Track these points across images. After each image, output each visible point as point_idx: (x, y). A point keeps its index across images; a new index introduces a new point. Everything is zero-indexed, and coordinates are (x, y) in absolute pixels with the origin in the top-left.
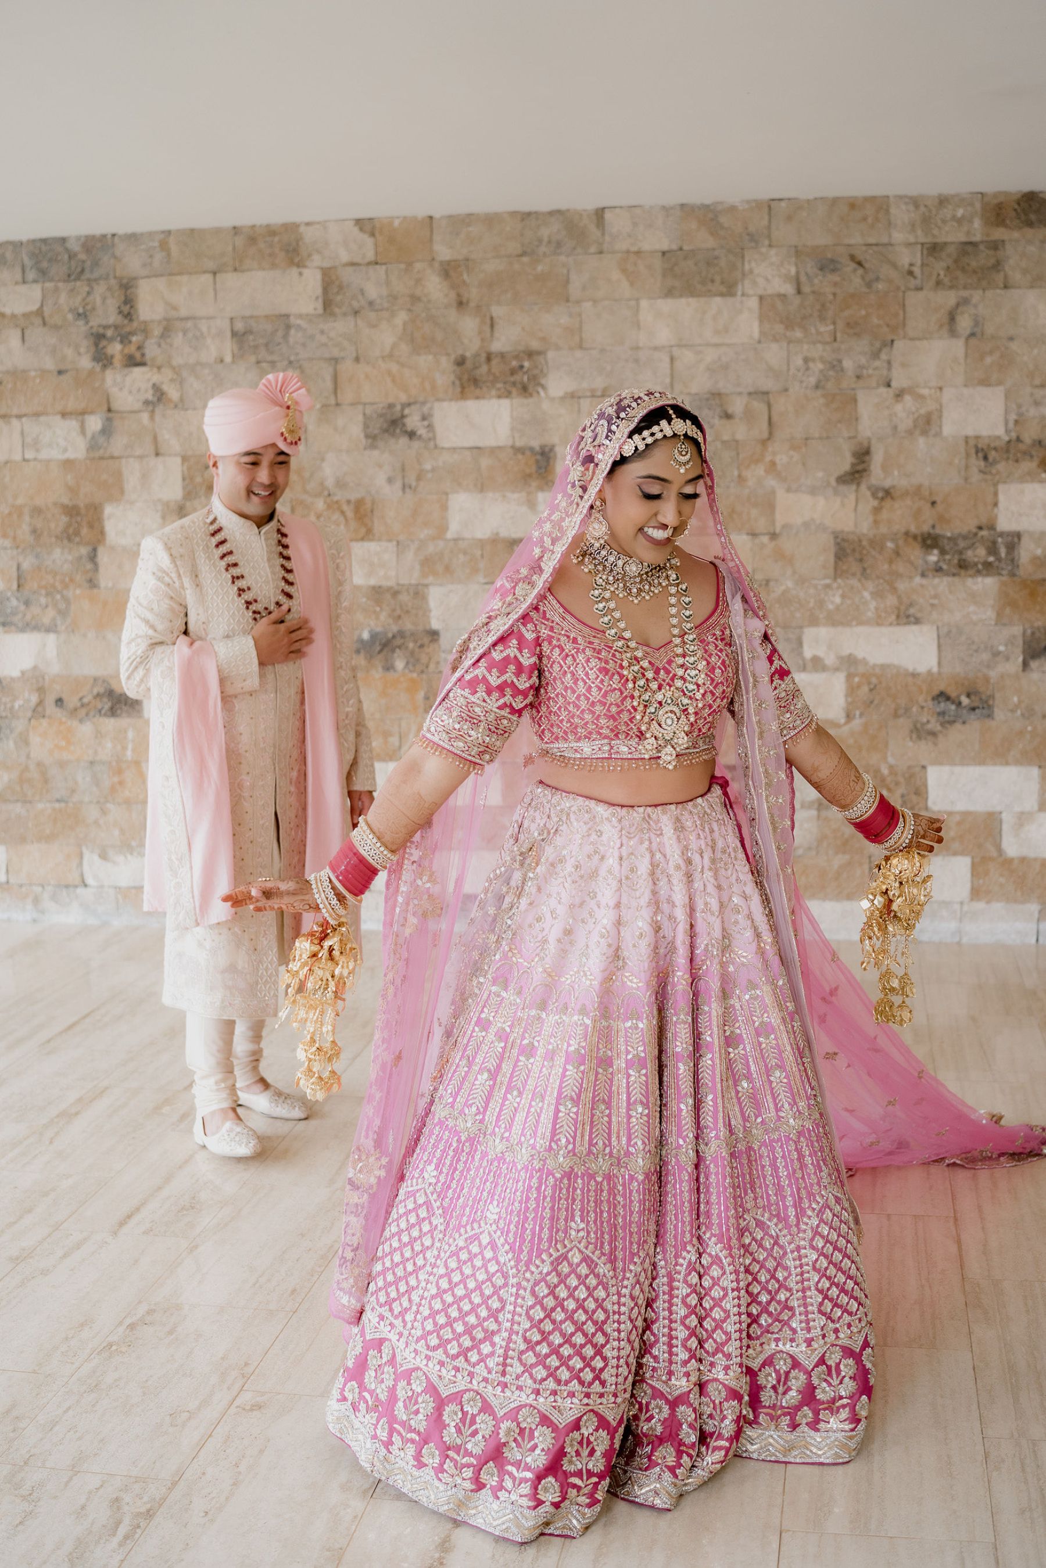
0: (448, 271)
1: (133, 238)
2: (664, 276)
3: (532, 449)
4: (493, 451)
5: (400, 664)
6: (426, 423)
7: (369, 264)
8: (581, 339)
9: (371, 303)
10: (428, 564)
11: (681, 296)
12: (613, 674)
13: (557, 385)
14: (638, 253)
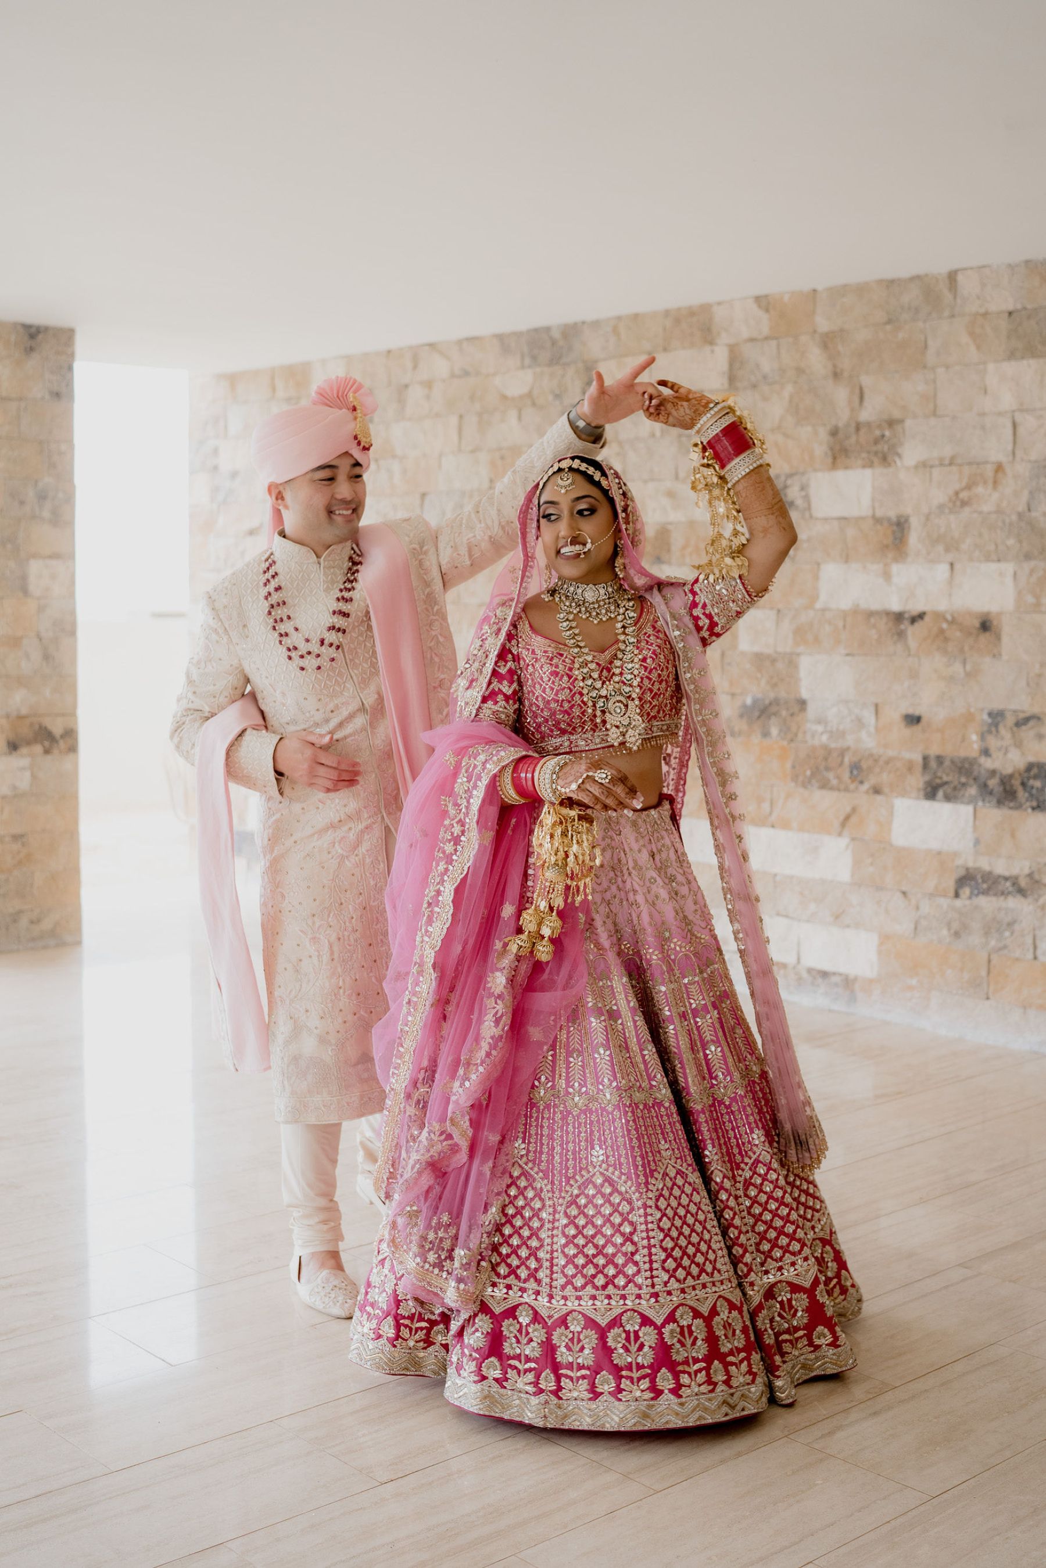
0: (827, 342)
1: (596, 324)
2: (1009, 337)
3: (889, 520)
4: (859, 520)
5: (774, 731)
6: (803, 493)
7: (766, 338)
8: (935, 406)
9: (765, 377)
10: (800, 633)
11: (1023, 358)
12: (563, 676)
13: (911, 453)
14: (985, 314)
